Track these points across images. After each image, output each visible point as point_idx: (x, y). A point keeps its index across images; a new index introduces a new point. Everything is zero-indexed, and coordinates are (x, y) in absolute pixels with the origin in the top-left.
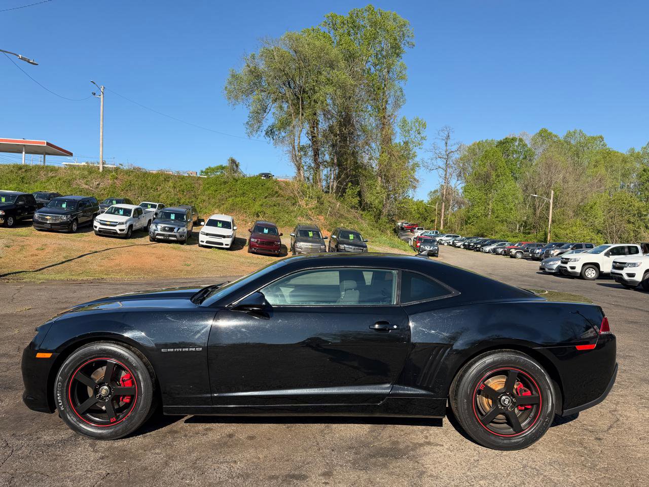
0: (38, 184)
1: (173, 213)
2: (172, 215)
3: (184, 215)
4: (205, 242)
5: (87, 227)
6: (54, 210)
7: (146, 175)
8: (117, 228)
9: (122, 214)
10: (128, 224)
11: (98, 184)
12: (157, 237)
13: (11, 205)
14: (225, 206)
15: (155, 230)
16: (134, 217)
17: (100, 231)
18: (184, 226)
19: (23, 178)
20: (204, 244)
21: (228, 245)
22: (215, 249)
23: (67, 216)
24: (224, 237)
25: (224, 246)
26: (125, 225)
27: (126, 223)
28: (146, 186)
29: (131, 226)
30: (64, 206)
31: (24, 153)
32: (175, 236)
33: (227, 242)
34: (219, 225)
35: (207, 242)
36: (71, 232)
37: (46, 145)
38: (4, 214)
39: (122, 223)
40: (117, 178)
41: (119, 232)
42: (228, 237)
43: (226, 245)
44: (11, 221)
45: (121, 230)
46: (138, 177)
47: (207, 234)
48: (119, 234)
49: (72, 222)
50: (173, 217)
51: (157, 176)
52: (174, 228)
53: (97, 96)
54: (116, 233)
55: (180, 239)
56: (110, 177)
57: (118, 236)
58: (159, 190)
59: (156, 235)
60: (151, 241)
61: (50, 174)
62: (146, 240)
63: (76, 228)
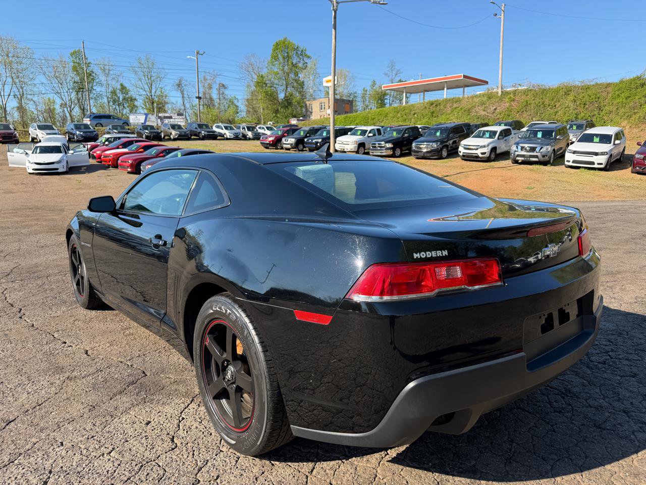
0: (443, 116)
1: (539, 131)
2: (539, 133)
3: (552, 131)
4: (571, 162)
5: (453, 153)
6: (429, 138)
7: (544, 91)
8: (479, 152)
9: (488, 137)
10: (490, 147)
11: (495, 109)
12: (517, 158)
13: (399, 138)
14: (637, 116)
15: (516, 151)
16: (498, 139)
17: (464, 156)
18: (548, 145)
19: (433, 113)
20: (571, 164)
21: (601, 164)
22: (583, 169)
23: (437, 144)
24: (596, 154)
25: (596, 166)
26: (486, 148)
27: (488, 145)
28: (543, 104)
29: (494, 149)
30: (438, 134)
31: (445, 89)
32: (536, 156)
33: (602, 160)
34: (595, 140)
35: (574, 162)
36: (441, 158)
37: (462, 78)
38: (392, 146)
39: (484, 147)
40: (514, 100)
41: (480, 155)
42: (603, 154)
43: (598, 164)
44: (398, 152)
45: (482, 154)
46: (536, 95)
47: (574, 152)
48: (481, 158)
49: (441, 150)
50: (540, 135)
51: (557, 91)
52: (536, 148)
53: (497, 17)
54: (477, 157)
55: (542, 159)
56: (507, 100)
57: (480, 159)
58: (557, 106)
59: (517, 157)
60: (513, 163)
61: (455, 105)
62: (508, 163)
63: (446, 154)
